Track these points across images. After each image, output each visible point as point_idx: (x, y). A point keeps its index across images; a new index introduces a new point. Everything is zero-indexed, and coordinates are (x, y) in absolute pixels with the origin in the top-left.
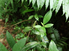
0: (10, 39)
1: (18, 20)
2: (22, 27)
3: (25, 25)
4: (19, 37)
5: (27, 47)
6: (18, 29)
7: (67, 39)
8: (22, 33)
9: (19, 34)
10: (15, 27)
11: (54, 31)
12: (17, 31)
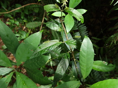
0: (7, 36)
1: (13, 6)
2: (23, 19)
3: (29, 17)
4: (18, 38)
5: (42, 49)
6: (14, 24)
7: (99, 39)
8: (24, 31)
9: (18, 33)
10: (8, 19)
11: (80, 27)
12: (14, 27)
